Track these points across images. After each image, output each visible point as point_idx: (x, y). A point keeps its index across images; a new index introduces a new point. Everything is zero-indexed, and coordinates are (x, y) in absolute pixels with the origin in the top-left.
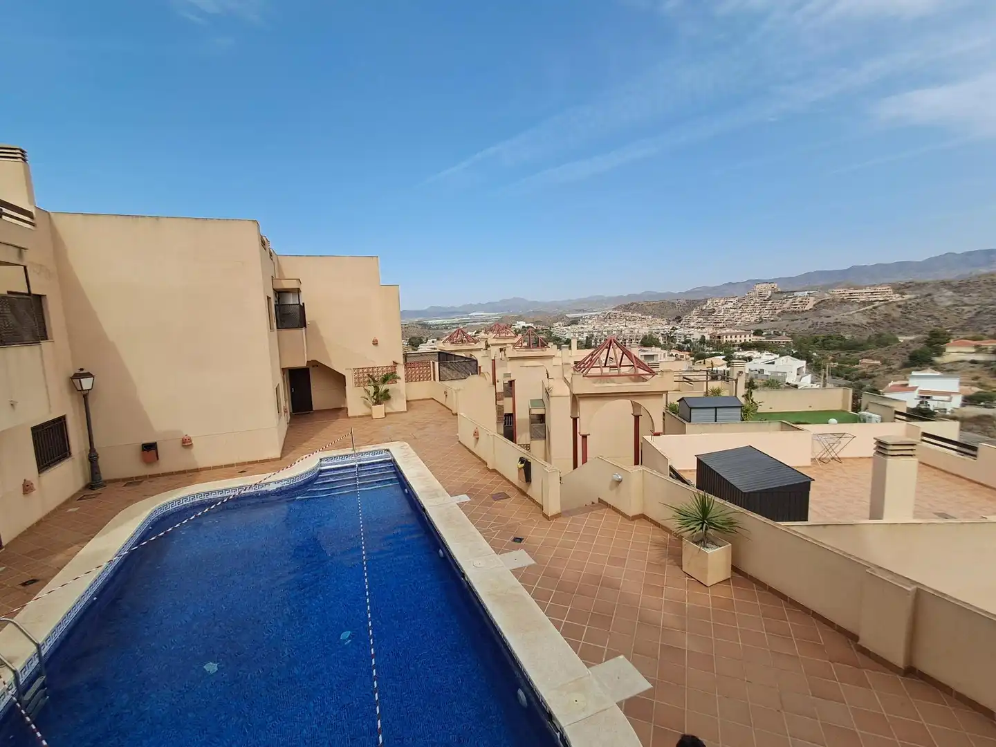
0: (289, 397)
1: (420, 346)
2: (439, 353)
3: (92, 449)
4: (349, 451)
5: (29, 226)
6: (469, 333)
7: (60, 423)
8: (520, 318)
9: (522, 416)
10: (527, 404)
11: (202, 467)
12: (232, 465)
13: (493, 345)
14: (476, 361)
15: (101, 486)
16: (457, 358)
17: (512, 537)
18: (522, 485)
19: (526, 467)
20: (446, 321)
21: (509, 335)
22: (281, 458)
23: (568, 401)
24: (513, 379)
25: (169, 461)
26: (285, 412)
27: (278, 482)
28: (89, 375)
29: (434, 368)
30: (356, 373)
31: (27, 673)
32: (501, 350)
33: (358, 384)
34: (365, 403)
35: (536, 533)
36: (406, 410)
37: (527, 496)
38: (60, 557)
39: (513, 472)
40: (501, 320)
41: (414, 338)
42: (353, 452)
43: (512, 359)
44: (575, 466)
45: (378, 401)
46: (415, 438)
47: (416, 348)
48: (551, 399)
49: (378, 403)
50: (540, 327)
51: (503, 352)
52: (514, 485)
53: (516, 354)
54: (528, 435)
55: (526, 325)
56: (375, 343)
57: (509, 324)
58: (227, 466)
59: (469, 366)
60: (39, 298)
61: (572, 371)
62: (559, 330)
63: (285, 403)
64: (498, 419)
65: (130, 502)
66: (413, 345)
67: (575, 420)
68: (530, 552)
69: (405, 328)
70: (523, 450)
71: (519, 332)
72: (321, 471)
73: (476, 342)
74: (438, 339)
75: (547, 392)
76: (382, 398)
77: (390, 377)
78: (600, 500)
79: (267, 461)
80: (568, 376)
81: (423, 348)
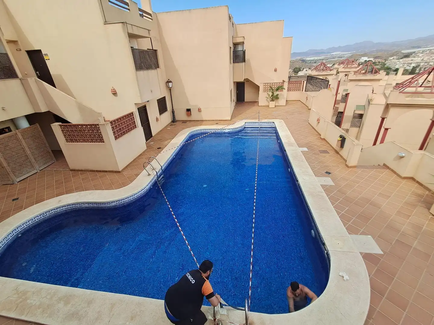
0: (235, 94)
1: (299, 73)
2: (308, 76)
3: (173, 109)
4: (257, 121)
5: (150, 20)
6: (328, 65)
7: (164, 97)
8: (365, 55)
9: (349, 113)
10: (354, 108)
11: (204, 120)
12: (214, 120)
13: (341, 72)
14: (328, 81)
15: (176, 122)
16: (317, 79)
17: (325, 171)
18: (338, 149)
19: (343, 140)
20: (316, 58)
21: (354, 66)
22: (231, 120)
23: (382, 108)
24: (348, 92)
25: (195, 116)
26: (234, 101)
27: (229, 129)
28: (171, 82)
29: (303, 84)
30: (264, 85)
31: (159, 173)
32: (346, 75)
33: (265, 91)
34: (267, 100)
35: (339, 171)
36: (285, 105)
37: (340, 155)
38: (166, 142)
39: (335, 142)
40: (351, 57)
41: (296, 68)
42: (259, 121)
43: (351, 80)
44: (375, 144)
46: (287, 119)
47: (296, 74)
48: (370, 105)
49: (272, 100)
50: (377, 60)
51: (347, 77)
52: (333, 148)
53: (354, 77)
54: (350, 124)
55: (368, 60)
56: (276, 70)
57: (356, 59)
58: (212, 120)
59: (325, 84)
60: (156, 50)
61: (392, 89)
62: (393, 62)
63: (234, 98)
64: (334, 114)
65: (183, 129)
66: (295, 72)
67: (383, 119)
68: (333, 180)
69: (292, 62)
70: (343, 131)
71: (361, 64)
72: (245, 127)
73: (331, 70)
74: (309, 69)
75: (369, 102)
76: (274, 98)
77: (280, 88)
78: (384, 165)
79: (226, 120)
80: (387, 92)
81: (300, 74)
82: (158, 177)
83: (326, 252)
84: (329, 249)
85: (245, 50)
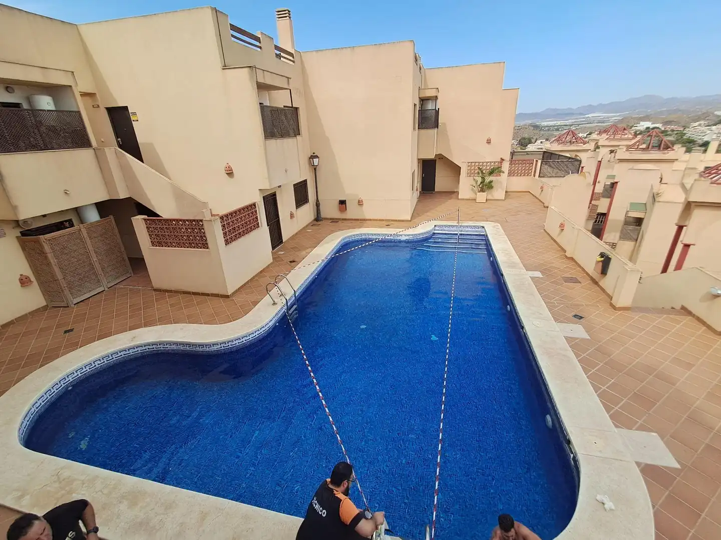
0: (420, 179)
1: (529, 146)
2: (544, 152)
3: (317, 200)
4: (455, 223)
5: (291, 63)
6: (580, 135)
7: (306, 181)
8: (646, 118)
9: (617, 216)
10: (627, 206)
11: (367, 218)
12: (383, 220)
13: (603, 146)
14: (580, 161)
15: (321, 220)
16: (560, 157)
17: (573, 314)
19: (605, 262)
20: (559, 123)
21: (626, 136)
22: (410, 221)
23: (679, 209)
24: (616, 181)
25: (352, 212)
26: (417, 190)
27: (409, 235)
28: (317, 157)
29: (536, 165)
30: (469, 166)
31: (291, 301)
32: (612, 152)
33: (469, 174)
34: (472, 190)
35: (598, 315)
36: (504, 198)
37: (599, 286)
38: (304, 253)
39: (591, 264)
40: (621, 121)
41: (524, 139)
42: (457, 224)
43: (621, 161)
44: (665, 270)
45: (483, 189)
46: (507, 221)
47: (524, 148)
48: (657, 204)
49: (482, 190)
50: (669, 128)
51: (613, 154)
52: (588, 274)
53: (627, 156)
54: (618, 235)
55: (652, 126)
56: (489, 142)
57: (631, 125)
58: (380, 220)
59: (574, 165)
60: (297, 109)
61: (697, 177)
62: (698, 131)
63: (418, 184)
64: (589, 217)
65: (333, 232)
66: (522, 145)
67: (680, 228)
68: (588, 330)
69: (517, 130)
70: (607, 247)
71: (639, 134)
72: (434, 234)
73: (585, 143)
74: (547, 140)
75: (654, 198)
76: (486, 187)
77: (495, 171)
78: (683, 308)
79: (403, 221)
80: (688, 182)
81: (531, 148)
82: (289, 309)
83: (572, 456)
84: (577, 452)
85: (439, 109)
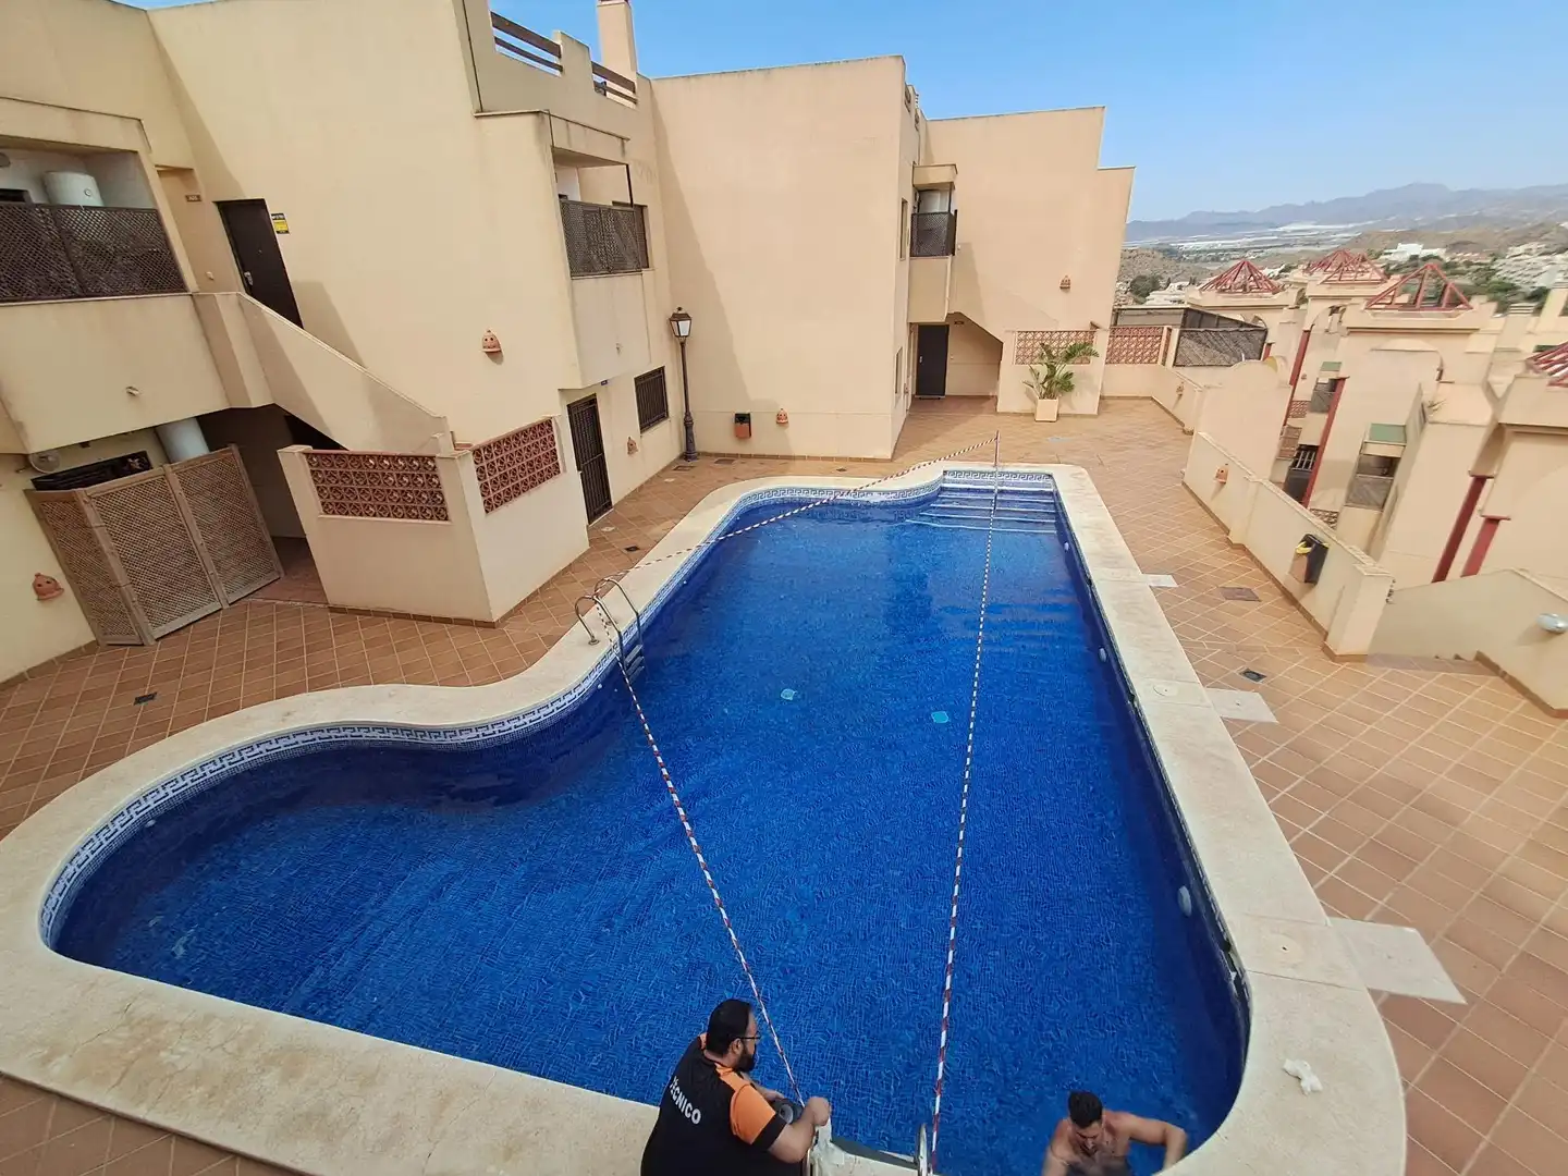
0: (913, 369)
1: (1152, 295)
2: (1187, 309)
3: (688, 414)
4: (988, 467)
5: (629, 104)
6: (1266, 272)
7: (661, 371)
8: (1407, 237)
9: (1340, 455)
10: (1361, 433)
11: (797, 454)
12: (831, 459)
13: (1316, 298)
14: (1265, 332)
15: (695, 458)
16: (1221, 322)
17: (1242, 668)
18: (1295, 586)
19: (1316, 555)
20: (1219, 244)
21: (1367, 276)
22: (891, 460)
23: (1478, 439)
24: (1341, 375)
25: (763, 439)
26: (906, 392)
27: (887, 493)
28: (686, 317)
29: (1168, 338)
30: (1020, 340)
31: (630, 637)
32: (1334, 310)
33: (1021, 359)
34: (1028, 392)
35: (1296, 670)
36: (1095, 413)
37: (1300, 607)
38: (657, 530)
39: (1283, 559)
40: (1356, 241)
41: (1143, 278)
42: (994, 469)
43: (1353, 331)
44: (1441, 575)
45: (1050, 392)
46: (1101, 464)
47: (1141, 299)
48: (1429, 426)
49: (1049, 394)
50: (1460, 257)
51: (1336, 316)
52: (1275, 581)
53: (1368, 320)
54: (1342, 494)
55: (1423, 253)
56: (1065, 286)
57: (1377, 250)
58: (824, 459)
59: (1251, 340)
60: (642, 208)
61: (1519, 369)
62: (1523, 265)
63: (908, 380)
64: (1281, 456)
65: (722, 483)
66: (1137, 293)
67: (1479, 482)
68: (1271, 700)
69: (1129, 257)
70: (1316, 521)
71: (1397, 270)
72: (943, 489)
73: (1275, 291)
74: (1193, 282)
75: (1424, 413)
76: (1056, 386)
77: (1079, 351)
78: (1481, 658)
79: (874, 460)
80: (1501, 382)
81: (1157, 299)
82: (625, 652)
83: (1233, 975)
84: (1245, 966)
85: (956, 211)
